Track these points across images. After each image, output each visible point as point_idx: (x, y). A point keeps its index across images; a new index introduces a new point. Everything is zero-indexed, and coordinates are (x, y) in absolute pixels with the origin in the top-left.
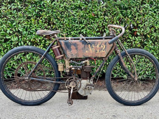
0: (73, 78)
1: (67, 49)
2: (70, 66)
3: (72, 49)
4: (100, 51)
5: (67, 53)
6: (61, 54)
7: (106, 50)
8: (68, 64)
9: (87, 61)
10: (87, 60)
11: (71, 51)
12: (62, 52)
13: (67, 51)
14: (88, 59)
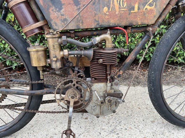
0: (73, 80)
1: (50, 4)
2: (62, 53)
3: (64, 4)
4: (141, 7)
5: (52, 16)
6: (36, 20)
7: (158, 4)
8: (56, 47)
9: (107, 36)
10: (106, 33)
11: (60, 9)
12: (39, 16)
13: (50, 10)
14: (109, 32)
